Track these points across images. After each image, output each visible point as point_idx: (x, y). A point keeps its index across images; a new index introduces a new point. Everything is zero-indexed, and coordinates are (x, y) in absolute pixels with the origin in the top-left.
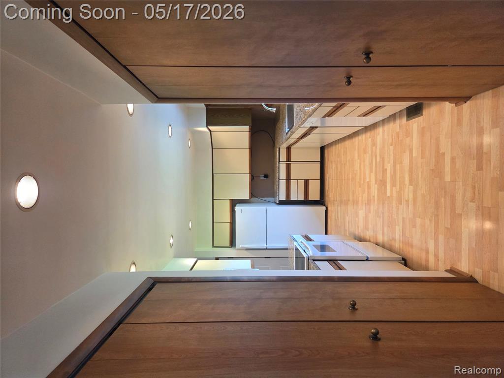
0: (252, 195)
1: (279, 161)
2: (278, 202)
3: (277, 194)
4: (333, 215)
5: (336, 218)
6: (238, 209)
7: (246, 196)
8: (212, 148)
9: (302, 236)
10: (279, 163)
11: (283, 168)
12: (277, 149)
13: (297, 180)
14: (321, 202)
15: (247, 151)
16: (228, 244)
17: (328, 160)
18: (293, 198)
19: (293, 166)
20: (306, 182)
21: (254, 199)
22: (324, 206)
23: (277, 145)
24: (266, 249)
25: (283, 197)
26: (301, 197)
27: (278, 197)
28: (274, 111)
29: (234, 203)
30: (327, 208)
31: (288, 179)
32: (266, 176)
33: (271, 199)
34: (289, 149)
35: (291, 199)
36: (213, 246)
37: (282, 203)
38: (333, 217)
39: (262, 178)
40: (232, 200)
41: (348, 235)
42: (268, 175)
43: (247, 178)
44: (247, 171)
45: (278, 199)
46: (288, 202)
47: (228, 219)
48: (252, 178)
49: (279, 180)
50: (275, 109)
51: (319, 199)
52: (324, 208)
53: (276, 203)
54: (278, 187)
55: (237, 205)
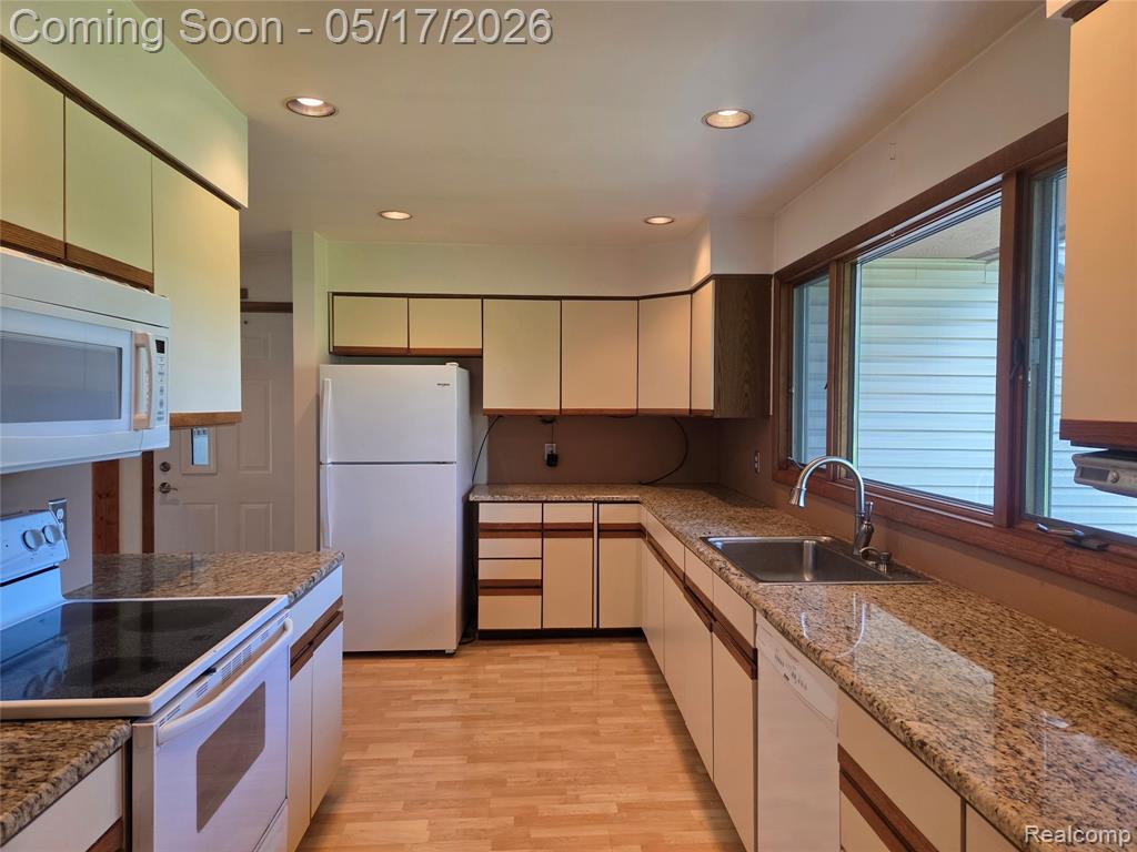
0: (497, 418)
1: (599, 502)
2: (471, 498)
3: (497, 497)
4: (428, 683)
5: (414, 698)
6: (451, 371)
7: (493, 400)
8: (638, 299)
9: (339, 602)
10: (593, 502)
11: (579, 513)
12: (635, 497)
13: (542, 558)
14: (471, 632)
15: (628, 404)
16: (340, 342)
17: (602, 656)
18: (486, 546)
19: (584, 544)
20: (535, 587)
21: (483, 422)
22: (460, 644)
23: (648, 497)
24: (319, 463)
25: (488, 514)
26: (485, 572)
27: (489, 498)
28: (794, 502)
29: (470, 362)
30: (450, 655)
31: (543, 531)
32: (552, 460)
33: (483, 477)
34: (638, 531)
35: (480, 540)
36: (335, 294)
37: (470, 510)
38: (418, 683)
39: (548, 448)
40: (482, 357)
41: (346, 757)
42: (555, 465)
43: (547, 402)
44: (570, 404)
45: (483, 498)
46: (472, 529)
47: (419, 343)
48: (547, 419)
49: (543, 502)
50: (802, 504)
51: (480, 628)
52: (451, 646)
53: (471, 490)
54: (521, 498)
55: (465, 373)
